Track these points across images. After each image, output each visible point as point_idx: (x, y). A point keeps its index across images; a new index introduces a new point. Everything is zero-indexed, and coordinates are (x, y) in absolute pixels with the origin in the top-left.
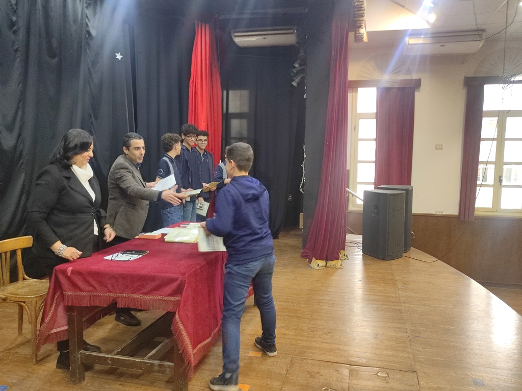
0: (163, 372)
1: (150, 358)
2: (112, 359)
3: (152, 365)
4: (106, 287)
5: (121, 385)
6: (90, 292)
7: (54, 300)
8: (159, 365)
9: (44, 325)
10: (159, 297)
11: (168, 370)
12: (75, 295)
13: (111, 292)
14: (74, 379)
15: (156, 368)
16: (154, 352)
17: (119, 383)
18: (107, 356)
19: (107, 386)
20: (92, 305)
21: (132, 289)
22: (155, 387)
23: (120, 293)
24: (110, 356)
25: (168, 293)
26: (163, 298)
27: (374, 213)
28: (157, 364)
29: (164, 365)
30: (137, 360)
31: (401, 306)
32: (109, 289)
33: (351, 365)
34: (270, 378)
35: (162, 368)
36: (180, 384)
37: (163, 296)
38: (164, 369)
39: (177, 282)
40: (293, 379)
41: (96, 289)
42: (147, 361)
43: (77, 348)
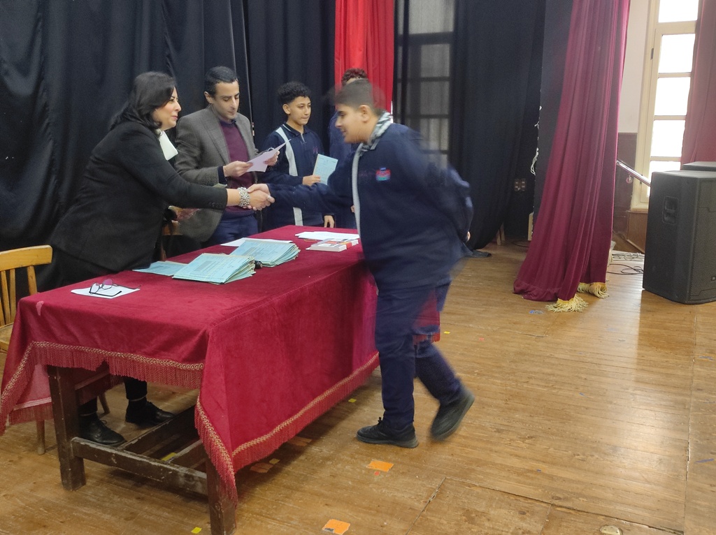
0: (193, 488)
1: (176, 461)
2: (117, 457)
3: (175, 474)
6: (70, 344)
8: (186, 476)
10: (171, 363)
11: (199, 485)
12: (50, 349)
13: (99, 347)
14: (65, 482)
15: (182, 480)
18: (109, 450)
19: (116, 499)
20: (75, 366)
21: (129, 345)
23: (112, 350)
24: (114, 452)
25: (183, 357)
26: (176, 364)
27: (668, 214)
28: (183, 475)
29: (193, 477)
30: (153, 463)
31: (690, 396)
32: (96, 343)
33: (552, 505)
34: (392, 515)
35: (190, 481)
36: (217, 511)
37: (176, 361)
38: (193, 483)
39: (197, 338)
40: (431, 521)
41: (78, 341)
42: (168, 467)
43: (65, 434)
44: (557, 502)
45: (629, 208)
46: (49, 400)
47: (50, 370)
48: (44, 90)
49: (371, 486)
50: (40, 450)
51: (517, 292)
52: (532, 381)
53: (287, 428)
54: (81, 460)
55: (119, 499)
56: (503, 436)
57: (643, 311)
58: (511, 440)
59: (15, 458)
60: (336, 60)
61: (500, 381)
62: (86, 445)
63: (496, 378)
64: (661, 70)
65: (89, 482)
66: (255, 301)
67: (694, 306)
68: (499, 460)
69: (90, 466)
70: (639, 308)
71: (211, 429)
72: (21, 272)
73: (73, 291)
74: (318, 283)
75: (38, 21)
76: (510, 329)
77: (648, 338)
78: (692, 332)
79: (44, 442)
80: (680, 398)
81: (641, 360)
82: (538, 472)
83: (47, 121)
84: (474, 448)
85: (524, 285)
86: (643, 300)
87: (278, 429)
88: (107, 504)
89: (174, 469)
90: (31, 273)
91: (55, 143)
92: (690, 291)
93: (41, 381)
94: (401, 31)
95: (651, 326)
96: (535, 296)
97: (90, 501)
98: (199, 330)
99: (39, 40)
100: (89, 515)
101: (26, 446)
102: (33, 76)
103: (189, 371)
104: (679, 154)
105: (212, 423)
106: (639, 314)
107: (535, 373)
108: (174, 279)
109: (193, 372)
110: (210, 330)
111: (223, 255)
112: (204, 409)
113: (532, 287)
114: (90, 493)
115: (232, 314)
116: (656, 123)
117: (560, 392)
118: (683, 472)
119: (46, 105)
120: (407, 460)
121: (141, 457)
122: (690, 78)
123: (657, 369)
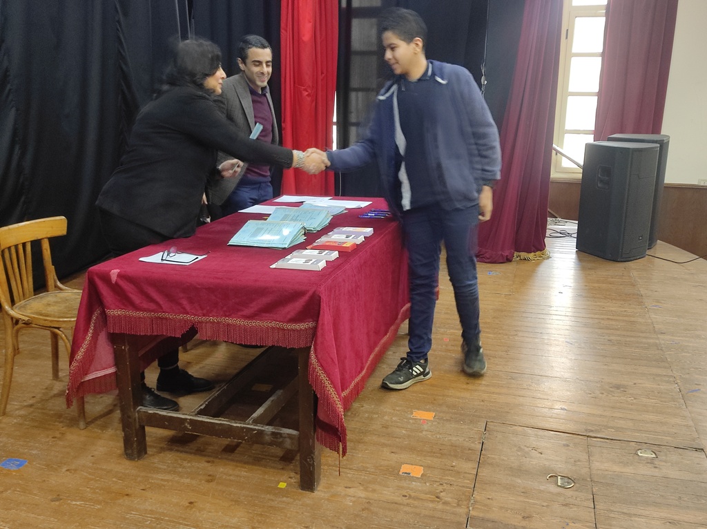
0: (279, 445)
1: (256, 422)
2: (192, 422)
3: (261, 433)
4: (180, 304)
5: (208, 462)
6: (150, 311)
7: (90, 324)
8: (273, 433)
9: (74, 364)
10: (273, 324)
11: (288, 441)
12: (125, 316)
13: (187, 313)
14: (130, 451)
15: (268, 438)
16: (260, 411)
17: (206, 459)
18: (183, 416)
19: (185, 463)
20: (155, 334)
21: (225, 309)
22: (265, 466)
23: (204, 315)
24: (189, 417)
25: (289, 317)
26: (280, 325)
28: (269, 433)
29: (280, 434)
30: (235, 425)
31: (658, 339)
32: (184, 308)
33: (588, 436)
34: (455, 456)
35: (277, 438)
36: (310, 465)
37: (280, 321)
38: (281, 440)
39: (306, 298)
40: (494, 458)
41: (161, 308)
42: (252, 427)
43: (132, 403)
44: (591, 434)
46: (112, 370)
47: (114, 339)
48: (4, 55)
49: (424, 433)
52: (520, 334)
54: (143, 428)
55: (189, 464)
59: (58, 435)
62: (154, 413)
63: (487, 333)
64: (575, 49)
65: (150, 451)
73: (141, 259)
78: (634, 286)
83: (9, 87)
84: (499, 394)
88: (180, 470)
89: (260, 428)
91: (17, 110)
92: (622, 250)
93: (105, 352)
94: (344, 5)
95: (598, 282)
96: (488, 259)
97: (160, 469)
98: (308, 291)
100: (167, 481)
101: (61, 422)
103: (294, 330)
105: (329, 378)
110: (321, 291)
114: (156, 460)
116: (570, 99)
119: (7, 70)
120: (444, 408)
121: (220, 420)
122: (601, 58)
123: (621, 318)
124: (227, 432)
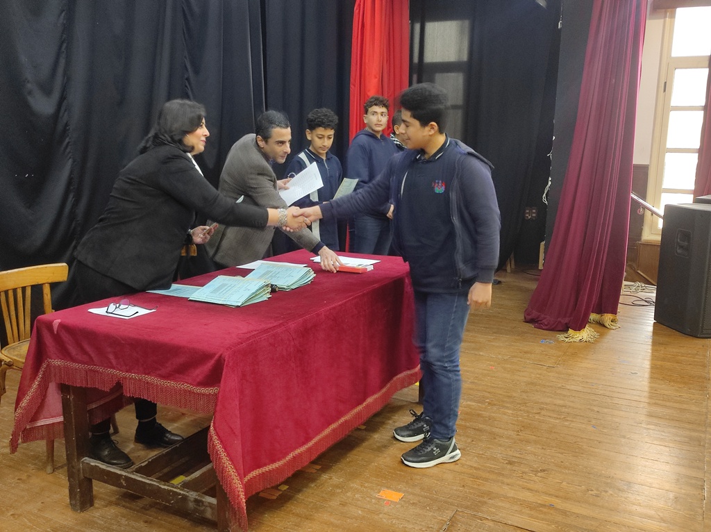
0: (202, 513)
2: (127, 479)
3: (185, 498)
4: (107, 359)
6: (84, 363)
8: (196, 501)
9: (19, 411)
10: (186, 386)
11: (209, 510)
12: (64, 367)
13: (114, 368)
14: (73, 502)
15: (191, 505)
16: (196, 474)
18: (119, 472)
19: (124, 521)
20: (89, 386)
21: (144, 367)
23: (127, 372)
24: (124, 473)
25: (198, 380)
26: (191, 387)
27: (681, 247)
28: (192, 499)
29: (202, 502)
30: (163, 487)
32: (111, 363)
35: (199, 506)
37: (191, 384)
38: (202, 508)
39: (213, 362)
41: (93, 360)
42: (178, 491)
43: (76, 453)
45: (640, 240)
46: (61, 419)
47: (64, 388)
48: (65, 111)
49: (381, 516)
50: (49, 469)
51: (527, 321)
52: (543, 412)
53: (300, 455)
54: (90, 481)
55: (127, 522)
56: (514, 468)
57: (654, 343)
58: (523, 473)
59: (24, 477)
60: (352, 86)
61: (511, 412)
62: (96, 466)
63: (507, 408)
64: (673, 103)
65: (97, 503)
66: (271, 325)
67: (706, 340)
68: (511, 494)
69: (99, 488)
70: (651, 340)
71: (223, 455)
72: (37, 289)
73: (90, 310)
74: (334, 308)
75: (62, 43)
76: (521, 358)
77: (659, 371)
78: (705, 367)
79: (53, 460)
80: (695, 434)
81: (653, 394)
82: (551, 506)
83: (67, 140)
84: (486, 480)
85: (535, 314)
86: (655, 332)
87: (291, 456)
88: (115, 527)
89: (184, 493)
90: (47, 290)
91: (74, 162)
92: (703, 325)
93: (54, 399)
94: (416, 60)
95: (663, 359)
96: (547, 325)
97: (97, 523)
98: (215, 354)
99: (62, 62)
101: (35, 464)
102: (56, 95)
103: (203, 395)
104: (692, 187)
105: (225, 449)
106: (650, 347)
107: (546, 404)
108: (190, 300)
109: (207, 395)
110: (226, 355)
111: (239, 278)
112: (217, 435)
113: (543, 316)
114: (97, 514)
115: (248, 339)
116: (668, 156)
117: (573, 425)
118: (700, 511)
119: (67, 125)
120: (417, 490)
121: (151, 480)
122: (703, 112)
123: (671, 404)
124: (156, 492)
